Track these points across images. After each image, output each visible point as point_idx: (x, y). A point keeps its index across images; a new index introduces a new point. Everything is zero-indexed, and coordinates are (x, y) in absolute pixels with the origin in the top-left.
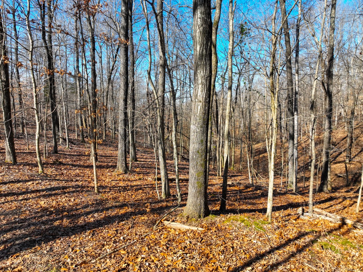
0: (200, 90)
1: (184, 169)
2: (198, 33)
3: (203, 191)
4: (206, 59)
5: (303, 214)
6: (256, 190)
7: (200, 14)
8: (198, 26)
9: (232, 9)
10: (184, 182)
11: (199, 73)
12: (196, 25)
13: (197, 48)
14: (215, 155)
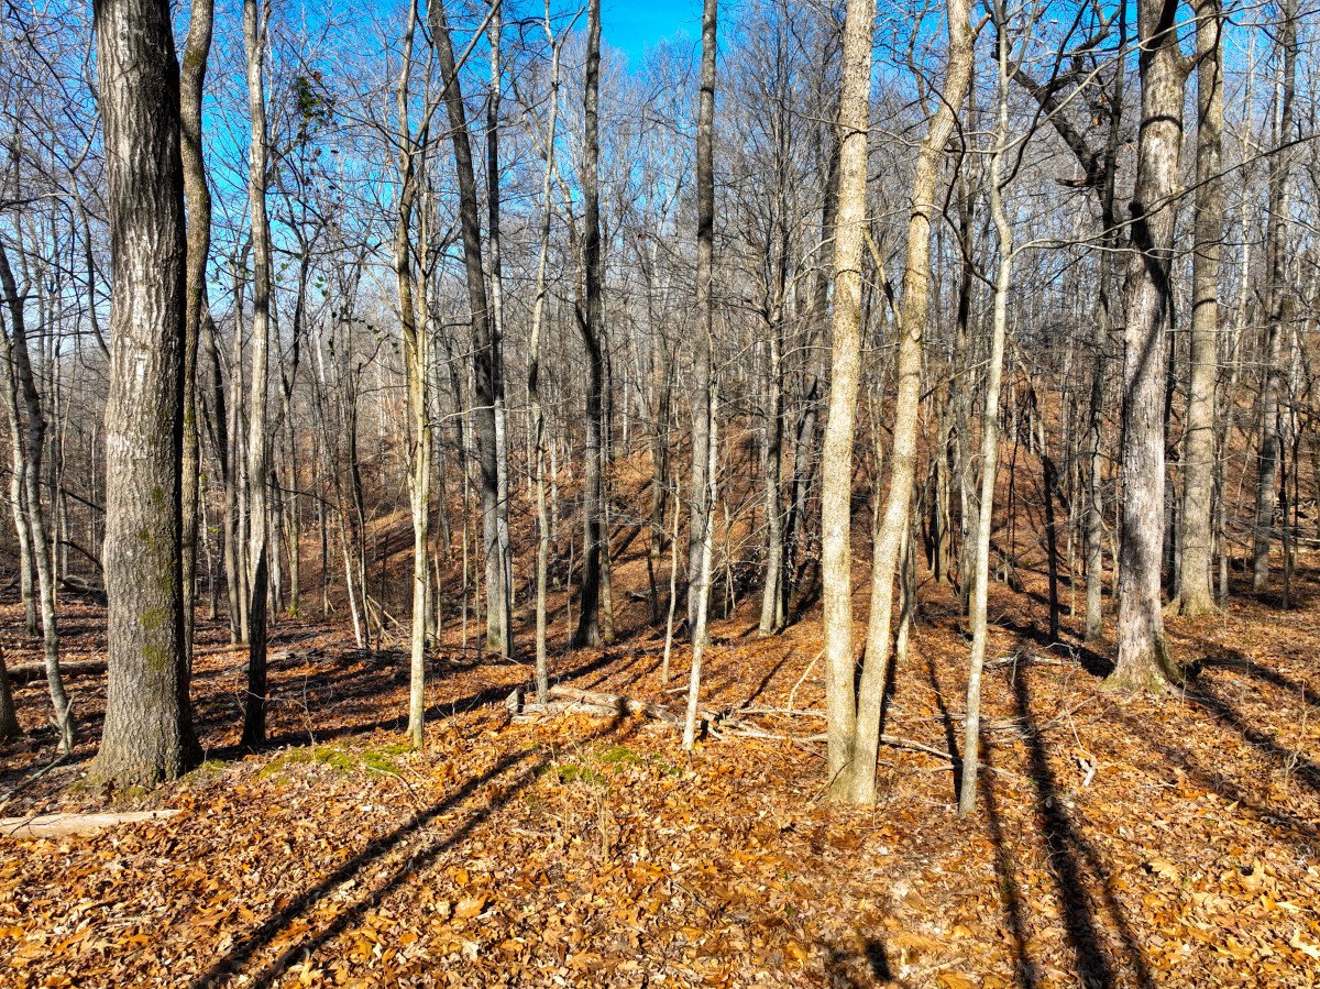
0: (139, 304)
1: (76, 632)
2: (118, 91)
3: (170, 678)
4: (159, 192)
5: (520, 710)
6: (380, 665)
7: (125, 23)
8: (121, 66)
9: (256, 24)
10: (83, 680)
11: (132, 239)
12: (109, 58)
13: (121, 145)
14: (221, 566)
